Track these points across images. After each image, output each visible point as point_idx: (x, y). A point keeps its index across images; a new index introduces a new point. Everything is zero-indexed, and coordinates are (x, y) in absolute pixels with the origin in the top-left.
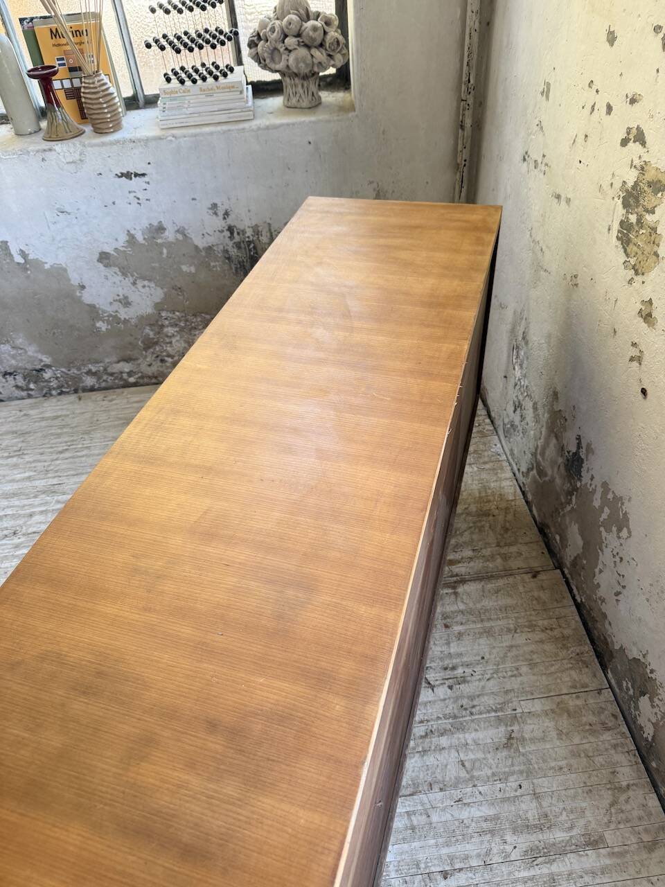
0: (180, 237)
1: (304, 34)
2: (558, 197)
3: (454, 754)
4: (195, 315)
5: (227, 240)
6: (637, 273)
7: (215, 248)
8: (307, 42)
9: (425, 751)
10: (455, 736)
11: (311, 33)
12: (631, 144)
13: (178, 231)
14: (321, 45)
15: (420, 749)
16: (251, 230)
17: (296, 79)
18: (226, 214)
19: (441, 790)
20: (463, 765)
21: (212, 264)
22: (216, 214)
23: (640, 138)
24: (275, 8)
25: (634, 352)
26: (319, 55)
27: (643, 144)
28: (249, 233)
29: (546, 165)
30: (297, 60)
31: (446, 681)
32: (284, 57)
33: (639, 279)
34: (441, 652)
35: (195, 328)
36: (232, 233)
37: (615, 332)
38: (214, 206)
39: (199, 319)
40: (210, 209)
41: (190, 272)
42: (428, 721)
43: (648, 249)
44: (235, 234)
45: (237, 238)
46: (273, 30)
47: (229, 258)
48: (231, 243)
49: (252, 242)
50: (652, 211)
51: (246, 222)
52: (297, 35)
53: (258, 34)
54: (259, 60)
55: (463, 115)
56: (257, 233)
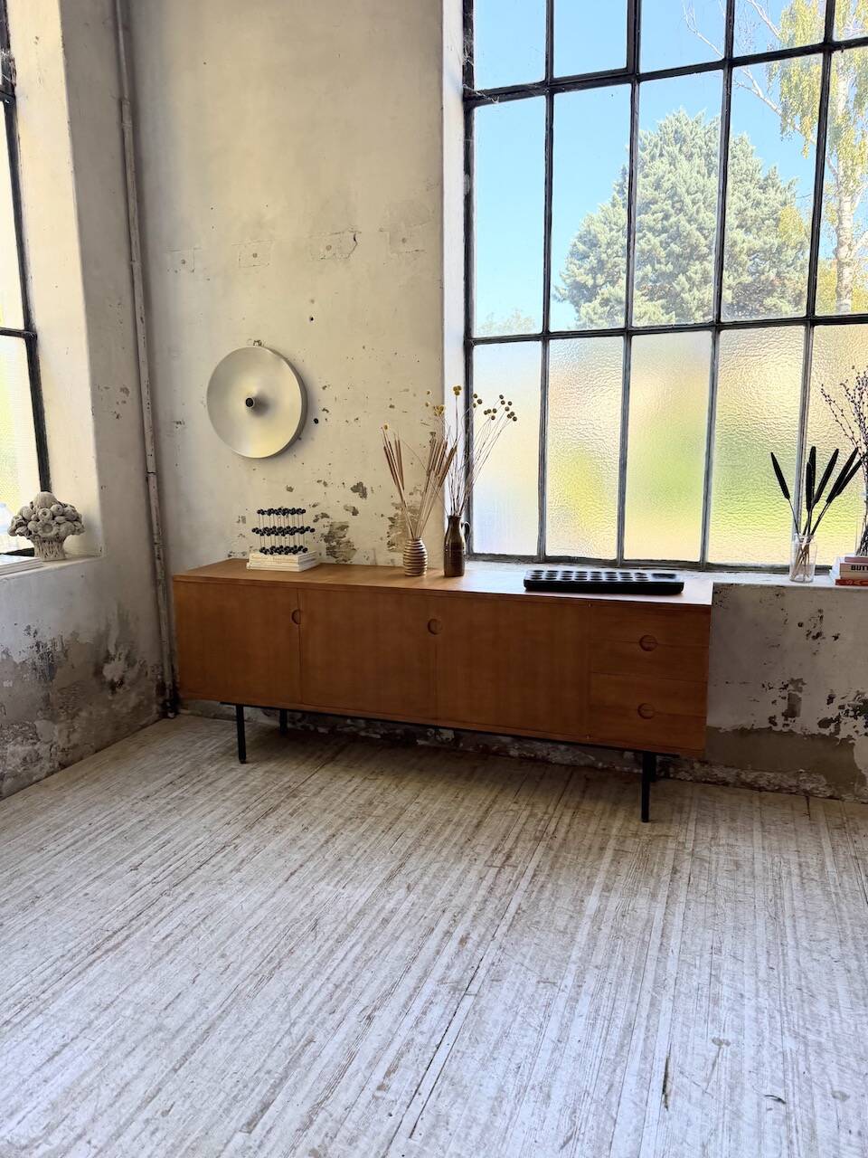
0: (4, 657)
7: (27, 662)
12: (320, 520)
13: (3, 652)
14: (76, 520)
16: (50, 642)
17: (54, 543)
18: (36, 632)
21: (25, 676)
22: (29, 634)
23: (325, 516)
27: (328, 517)
28: (49, 645)
32: (55, 528)
35: (7, 742)
36: (38, 648)
38: (29, 627)
39: (11, 731)
40: (26, 630)
41: (9, 687)
43: (348, 550)
44: (41, 648)
45: (42, 651)
46: (45, 514)
48: (37, 656)
49: (50, 652)
50: (345, 536)
51: (46, 637)
52: (62, 515)
53: (24, 519)
54: (29, 534)
55: (159, 552)
56: (54, 644)
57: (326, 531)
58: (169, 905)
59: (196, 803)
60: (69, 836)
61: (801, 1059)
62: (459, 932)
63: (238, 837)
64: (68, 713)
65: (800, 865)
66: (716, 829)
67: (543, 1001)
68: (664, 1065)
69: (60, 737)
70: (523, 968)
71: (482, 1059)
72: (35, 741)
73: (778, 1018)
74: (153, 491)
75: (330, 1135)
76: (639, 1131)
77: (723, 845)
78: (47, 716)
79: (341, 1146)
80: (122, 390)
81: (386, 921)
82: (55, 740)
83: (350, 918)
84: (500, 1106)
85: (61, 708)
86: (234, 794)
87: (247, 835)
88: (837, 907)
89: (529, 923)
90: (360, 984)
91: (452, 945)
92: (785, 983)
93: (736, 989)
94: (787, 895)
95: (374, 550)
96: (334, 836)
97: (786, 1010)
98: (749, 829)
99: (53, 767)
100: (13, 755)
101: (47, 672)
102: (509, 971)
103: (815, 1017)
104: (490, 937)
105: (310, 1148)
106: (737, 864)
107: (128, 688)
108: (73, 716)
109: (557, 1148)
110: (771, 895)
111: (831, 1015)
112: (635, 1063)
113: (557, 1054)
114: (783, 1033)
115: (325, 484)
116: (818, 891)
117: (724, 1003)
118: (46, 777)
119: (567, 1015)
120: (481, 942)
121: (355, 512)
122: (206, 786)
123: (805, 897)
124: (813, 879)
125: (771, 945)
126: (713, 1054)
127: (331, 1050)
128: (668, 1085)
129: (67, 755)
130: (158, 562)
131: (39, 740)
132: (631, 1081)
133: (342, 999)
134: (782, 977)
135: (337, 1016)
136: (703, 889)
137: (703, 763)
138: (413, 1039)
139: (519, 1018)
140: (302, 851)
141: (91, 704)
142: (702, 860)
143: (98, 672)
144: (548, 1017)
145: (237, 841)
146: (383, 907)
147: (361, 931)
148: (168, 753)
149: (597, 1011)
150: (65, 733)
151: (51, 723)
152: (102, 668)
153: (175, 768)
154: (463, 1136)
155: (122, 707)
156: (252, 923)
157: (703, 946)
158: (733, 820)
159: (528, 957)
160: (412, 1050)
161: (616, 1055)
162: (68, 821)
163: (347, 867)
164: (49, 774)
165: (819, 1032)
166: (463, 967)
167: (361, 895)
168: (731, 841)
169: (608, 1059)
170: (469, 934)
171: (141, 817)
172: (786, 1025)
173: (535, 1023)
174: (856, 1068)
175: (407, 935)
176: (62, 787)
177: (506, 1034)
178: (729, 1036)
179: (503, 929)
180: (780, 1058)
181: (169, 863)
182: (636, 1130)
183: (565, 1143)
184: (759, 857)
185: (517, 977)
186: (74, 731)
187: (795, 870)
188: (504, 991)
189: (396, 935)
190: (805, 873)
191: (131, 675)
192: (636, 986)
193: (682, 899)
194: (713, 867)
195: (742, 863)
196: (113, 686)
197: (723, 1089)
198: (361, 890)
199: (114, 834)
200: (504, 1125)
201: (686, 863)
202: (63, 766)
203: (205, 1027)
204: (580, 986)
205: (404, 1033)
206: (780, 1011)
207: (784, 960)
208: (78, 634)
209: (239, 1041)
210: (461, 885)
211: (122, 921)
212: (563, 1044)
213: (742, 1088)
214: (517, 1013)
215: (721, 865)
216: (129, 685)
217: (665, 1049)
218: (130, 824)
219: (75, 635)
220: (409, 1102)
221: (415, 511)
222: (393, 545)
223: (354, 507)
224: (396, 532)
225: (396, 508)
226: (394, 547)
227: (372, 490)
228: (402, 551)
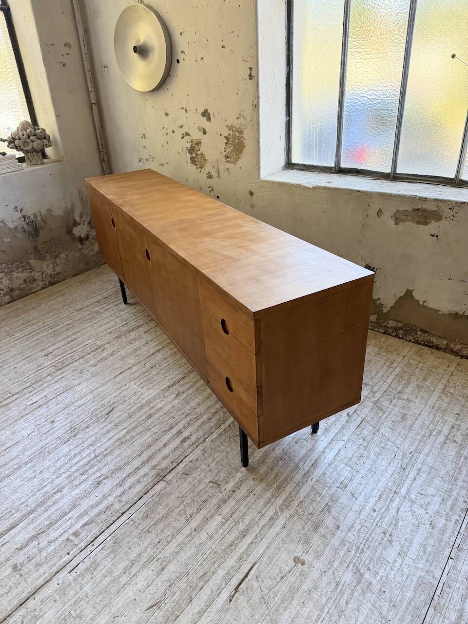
1: (38, 134)
2: (162, 164)
4: (12, 264)
5: (23, 222)
6: (201, 168)
7: (18, 227)
8: (39, 137)
11: (41, 134)
12: (185, 137)
14: (44, 138)
16: (33, 215)
17: (34, 153)
18: (21, 210)
21: (18, 235)
22: (17, 211)
23: (187, 134)
24: (18, 128)
25: (211, 188)
26: (46, 141)
27: (189, 135)
28: (32, 217)
29: (152, 157)
30: (38, 144)
32: (30, 144)
33: (203, 169)
35: (12, 271)
36: (25, 219)
37: (201, 188)
38: (16, 207)
39: (14, 266)
40: (14, 209)
41: (8, 242)
43: (202, 160)
44: (26, 219)
45: (27, 221)
46: (22, 135)
47: (25, 231)
48: (25, 223)
50: (199, 150)
51: (30, 213)
52: (34, 136)
53: (13, 138)
54: (17, 148)
55: (104, 157)
56: (36, 217)
57: (189, 145)
58: (48, 382)
59: (103, 316)
60: (30, 328)
61: (348, 592)
62: (186, 434)
63: (109, 343)
64: (52, 256)
65: (453, 427)
66: (406, 385)
67: (204, 497)
68: (250, 567)
69: (48, 268)
70: (208, 469)
71: (142, 530)
72: (31, 271)
73: (353, 552)
74: (96, 117)
75: (30, 557)
76: (201, 613)
77: (404, 399)
78: (37, 257)
79: (31, 567)
80: (65, 45)
81: (150, 416)
82: (44, 270)
83: (132, 410)
84: (131, 567)
85: (46, 253)
86: (125, 313)
87: (114, 342)
88: (459, 469)
89: (231, 435)
90: (109, 458)
91: (178, 441)
92: (377, 525)
93: (337, 520)
94: (426, 451)
95: (217, 161)
96: (159, 350)
97: (363, 549)
98: (433, 389)
99: (45, 284)
100: (17, 278)
101: (33, 232)
102: (197, 469)
103: (381, 559)
104: (202, 440)
105: (15, 562)
106: (404, 417)
107: (92, 241)
108: (56, 257)
109: (144, 609)
110: (413, 448)
111: (395, 561)
112: (231, 561)
113: (188, 539)
114: (348, 567)
115: (186, 111)
116: (453, 453)
117: (322, 530)
118: (41, 290)
119: (212, 511)
120: (195, 443)
121: (205, 132)
122: (115, 306)
123: (439, 454)
124: (454, 441)
125: (387, 490)
126: (287, 569)
127: (65, 501)
128: (244, 583)
129: (54, 278)
130: (103, 163)
131: (33, 270)
132: (221, 573)
133: (92, 467)
134: (378, 519)
135: (84, 477)
136: (365, 432)
137: (424, 332)
138: (112, 505)
139: (182, 506)
140: (136, 358)
141: (67, 250)
142: (380, 408)
143: (69, 232)
144: (199, 510)
145: (106, 346)
146: (155, 406)
147: (132, 420)
148: (108, 281)
149: (233, 513)
150: (51, 266)
151: (40, 261)
152: (72, 229)
153: (106, 292)
154: (98, 582)
155: (90, 251)
156: (80, 402)
157: (337, 480)
158: (425, 379)
159: (215, 462)
160: (107, 512)
161: (223, 551)
162: (35, 319)
163: (153, 373)
164: (42, 289)
165: (376, 573)
166: (173, 459)
167: (149, 394)
168: (412, 397)
169: (216, 553)
170: (191, 435)
171: (70, 322)
172: (354, 561)
173: (189, 512)
174: (384, 613)
175: (154, 430)
176: (44, 298)
177: (167, 515)
178: (307, 558)
179: (214, 436)
180: (333, 586)
181: (65, 354)
182: (199, 612)
183: (151, 607)
184: (425, 413)
185: (199, 475)
186: (57, 265)
187: (445, 431)
188: (185, 484)
189: (149, 427)
190: (452, 434)
191: (93, 233)
192: (270, 501)
193: (346, 438)
194: (384, 417)
195: (408, 416)
196: (81, 240)
197: (277, 598)
198: (151, 391)
199: (51, 331)
200: (124, 581)
201: (366, 409)
202: (51, 284)
203: (16, 466)
204: (234, 491)
205: (111, 499)
206: (358, 548)
207: (388, 505)
208: (52, 210)
209: (26, 480)
210: (208, 398)
211: (20, 389)
212: (196, 533)
213: (290, 603)
214: (183, 502)
215: (391, 416)
216: (93, 239)
217: (259, 555)
218: (61, 326)
219: (49, 211)
220: (83, 547)
221: (241, 132)
222: (228, 157)
223: (204, 128)
224: (230, 148)
225: (229, 129)
226: (229, 159)
227: (214, 115)
228: (234, 162)
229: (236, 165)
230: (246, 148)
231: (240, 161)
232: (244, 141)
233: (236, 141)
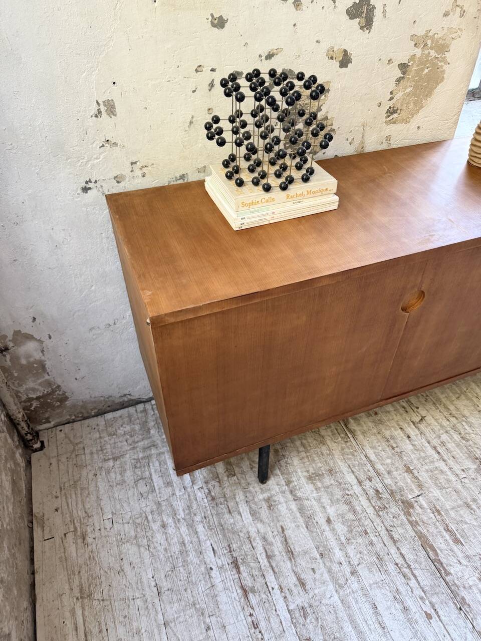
3: (455, 402)
9: (464, 417)
10: (445, 402)
15: (464, 419)
19: (478, 406)
20: (459, 397)
31: (415, 411)
34: (396, 415)
42: (446, 417)
50: (319, 110)
95: (364, 125)
121: (345, 61)
221: (442, 48)
222: (395, 112)
223: (345, 51)
224: (406, 88)
225: (415, 44)
226: (395, 115)
227: (384, 12)
228: (406, 121)
229: (408, 125)
230: (445, 81)
231: (421, 113)
232: (445, 67)
233: (426, 71)
